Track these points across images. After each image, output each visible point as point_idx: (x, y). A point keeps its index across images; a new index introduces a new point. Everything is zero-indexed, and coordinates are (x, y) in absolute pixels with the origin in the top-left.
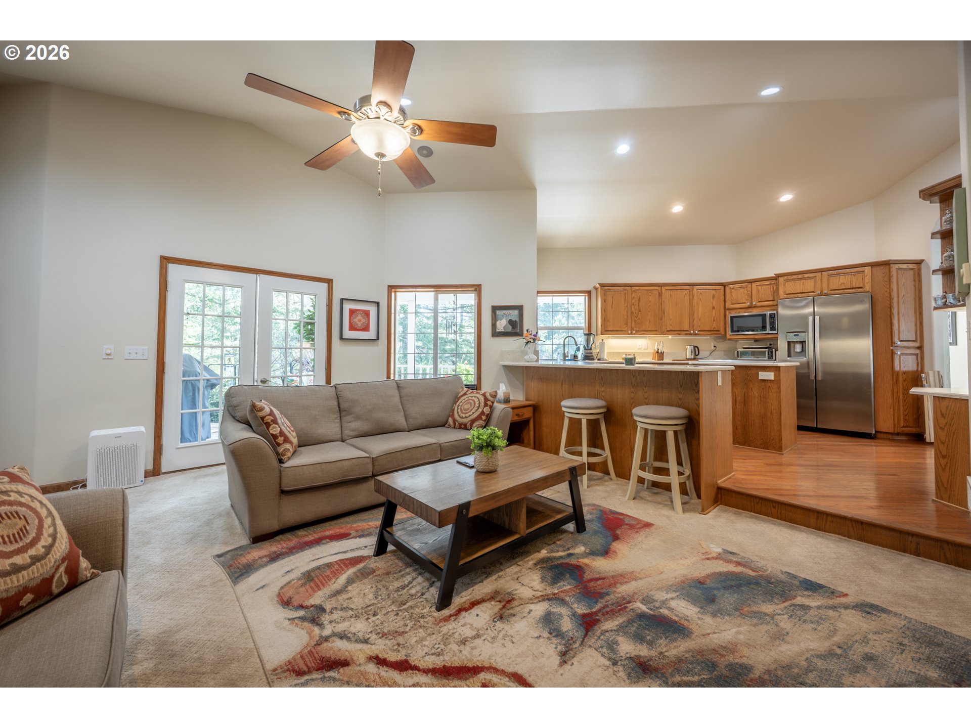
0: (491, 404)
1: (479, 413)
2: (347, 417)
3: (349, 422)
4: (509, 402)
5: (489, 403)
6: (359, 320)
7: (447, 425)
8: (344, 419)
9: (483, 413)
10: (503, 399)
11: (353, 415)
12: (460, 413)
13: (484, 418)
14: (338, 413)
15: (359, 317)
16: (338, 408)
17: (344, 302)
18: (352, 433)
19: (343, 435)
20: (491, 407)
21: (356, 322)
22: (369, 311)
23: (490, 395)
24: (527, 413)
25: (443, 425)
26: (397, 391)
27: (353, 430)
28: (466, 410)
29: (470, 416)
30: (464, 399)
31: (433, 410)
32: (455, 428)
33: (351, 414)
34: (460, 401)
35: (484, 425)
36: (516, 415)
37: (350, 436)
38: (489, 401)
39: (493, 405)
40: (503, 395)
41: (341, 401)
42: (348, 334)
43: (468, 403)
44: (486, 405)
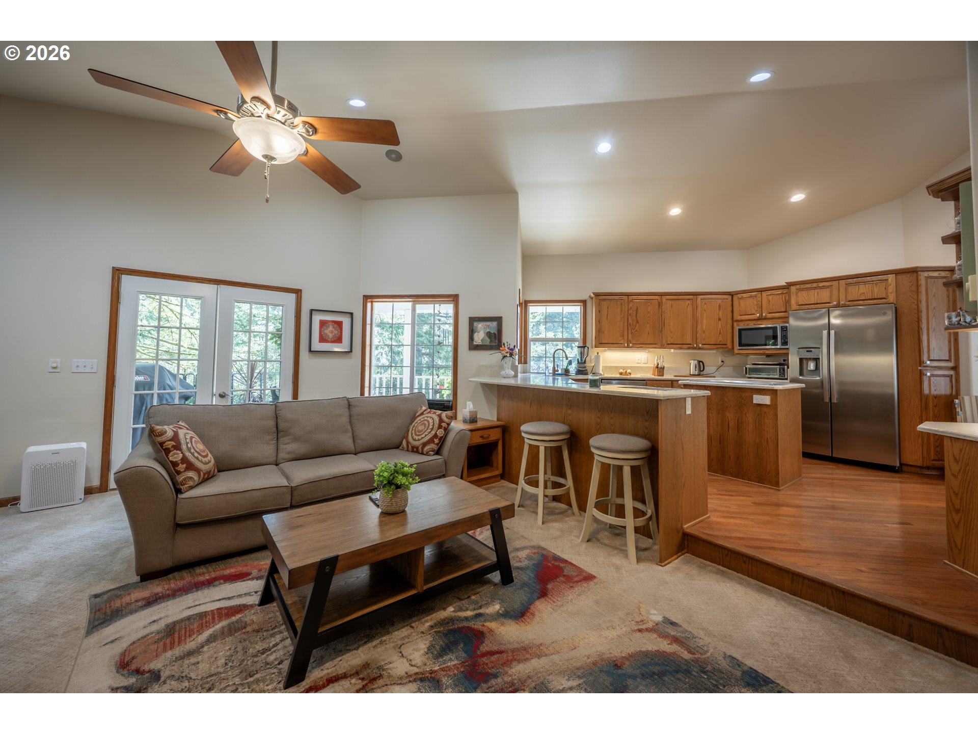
0: (446, 426)
1: (431, 436)
2: (285, 438)
3: (286, 444)
4: (476, 422)
5: (444, 425)
6: (330, 331)
7: (401, 448)
8: (281, 440)
9: (436, 436)
10: (469, 419)
11: (291, 437)
12: (414, 434)
13: (436, 441)
14: (276, 434)
15: (331, 328)
16: (275, 429)
17: (313, 312)
18: (287, 456)
19: (279, 458)
20: (445, 429)
21: (326, 334)
22: (342, 322)
23: (446, 416)
24: (495, 435)
25: (397, 447)
26: (347, 410)
27: (289, 453)
28: (419, 431)
29: (422, 438)
30: (420, 420)
31: (386, 430)
32: (408, 450)
33: (289, 435)
34: (416, 421)
35: (436, 449)
36: (481, 437)
37: (285, 459)
38: (444, 422)
39: (448, 427)
40: (468, 414)
41: (279, 421)
42: (317, 346)
43: (423, 424)
44: (440, 427)
